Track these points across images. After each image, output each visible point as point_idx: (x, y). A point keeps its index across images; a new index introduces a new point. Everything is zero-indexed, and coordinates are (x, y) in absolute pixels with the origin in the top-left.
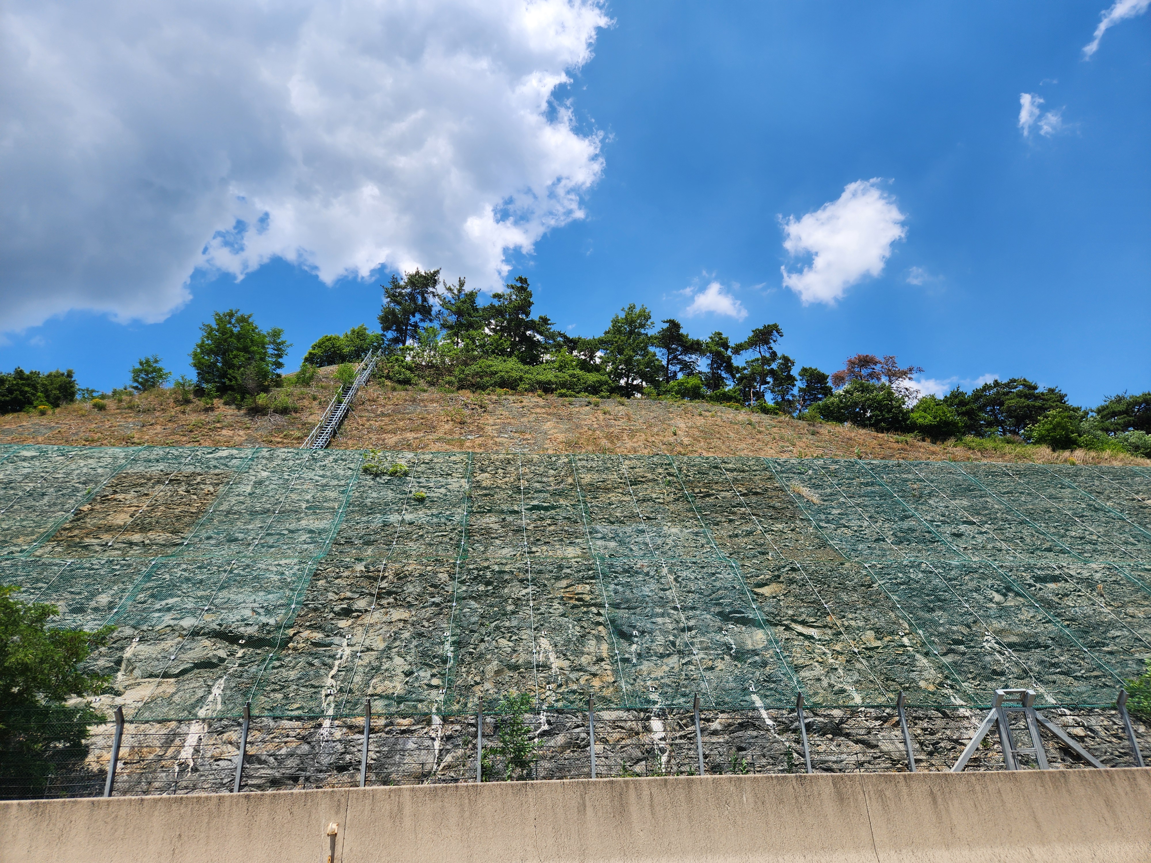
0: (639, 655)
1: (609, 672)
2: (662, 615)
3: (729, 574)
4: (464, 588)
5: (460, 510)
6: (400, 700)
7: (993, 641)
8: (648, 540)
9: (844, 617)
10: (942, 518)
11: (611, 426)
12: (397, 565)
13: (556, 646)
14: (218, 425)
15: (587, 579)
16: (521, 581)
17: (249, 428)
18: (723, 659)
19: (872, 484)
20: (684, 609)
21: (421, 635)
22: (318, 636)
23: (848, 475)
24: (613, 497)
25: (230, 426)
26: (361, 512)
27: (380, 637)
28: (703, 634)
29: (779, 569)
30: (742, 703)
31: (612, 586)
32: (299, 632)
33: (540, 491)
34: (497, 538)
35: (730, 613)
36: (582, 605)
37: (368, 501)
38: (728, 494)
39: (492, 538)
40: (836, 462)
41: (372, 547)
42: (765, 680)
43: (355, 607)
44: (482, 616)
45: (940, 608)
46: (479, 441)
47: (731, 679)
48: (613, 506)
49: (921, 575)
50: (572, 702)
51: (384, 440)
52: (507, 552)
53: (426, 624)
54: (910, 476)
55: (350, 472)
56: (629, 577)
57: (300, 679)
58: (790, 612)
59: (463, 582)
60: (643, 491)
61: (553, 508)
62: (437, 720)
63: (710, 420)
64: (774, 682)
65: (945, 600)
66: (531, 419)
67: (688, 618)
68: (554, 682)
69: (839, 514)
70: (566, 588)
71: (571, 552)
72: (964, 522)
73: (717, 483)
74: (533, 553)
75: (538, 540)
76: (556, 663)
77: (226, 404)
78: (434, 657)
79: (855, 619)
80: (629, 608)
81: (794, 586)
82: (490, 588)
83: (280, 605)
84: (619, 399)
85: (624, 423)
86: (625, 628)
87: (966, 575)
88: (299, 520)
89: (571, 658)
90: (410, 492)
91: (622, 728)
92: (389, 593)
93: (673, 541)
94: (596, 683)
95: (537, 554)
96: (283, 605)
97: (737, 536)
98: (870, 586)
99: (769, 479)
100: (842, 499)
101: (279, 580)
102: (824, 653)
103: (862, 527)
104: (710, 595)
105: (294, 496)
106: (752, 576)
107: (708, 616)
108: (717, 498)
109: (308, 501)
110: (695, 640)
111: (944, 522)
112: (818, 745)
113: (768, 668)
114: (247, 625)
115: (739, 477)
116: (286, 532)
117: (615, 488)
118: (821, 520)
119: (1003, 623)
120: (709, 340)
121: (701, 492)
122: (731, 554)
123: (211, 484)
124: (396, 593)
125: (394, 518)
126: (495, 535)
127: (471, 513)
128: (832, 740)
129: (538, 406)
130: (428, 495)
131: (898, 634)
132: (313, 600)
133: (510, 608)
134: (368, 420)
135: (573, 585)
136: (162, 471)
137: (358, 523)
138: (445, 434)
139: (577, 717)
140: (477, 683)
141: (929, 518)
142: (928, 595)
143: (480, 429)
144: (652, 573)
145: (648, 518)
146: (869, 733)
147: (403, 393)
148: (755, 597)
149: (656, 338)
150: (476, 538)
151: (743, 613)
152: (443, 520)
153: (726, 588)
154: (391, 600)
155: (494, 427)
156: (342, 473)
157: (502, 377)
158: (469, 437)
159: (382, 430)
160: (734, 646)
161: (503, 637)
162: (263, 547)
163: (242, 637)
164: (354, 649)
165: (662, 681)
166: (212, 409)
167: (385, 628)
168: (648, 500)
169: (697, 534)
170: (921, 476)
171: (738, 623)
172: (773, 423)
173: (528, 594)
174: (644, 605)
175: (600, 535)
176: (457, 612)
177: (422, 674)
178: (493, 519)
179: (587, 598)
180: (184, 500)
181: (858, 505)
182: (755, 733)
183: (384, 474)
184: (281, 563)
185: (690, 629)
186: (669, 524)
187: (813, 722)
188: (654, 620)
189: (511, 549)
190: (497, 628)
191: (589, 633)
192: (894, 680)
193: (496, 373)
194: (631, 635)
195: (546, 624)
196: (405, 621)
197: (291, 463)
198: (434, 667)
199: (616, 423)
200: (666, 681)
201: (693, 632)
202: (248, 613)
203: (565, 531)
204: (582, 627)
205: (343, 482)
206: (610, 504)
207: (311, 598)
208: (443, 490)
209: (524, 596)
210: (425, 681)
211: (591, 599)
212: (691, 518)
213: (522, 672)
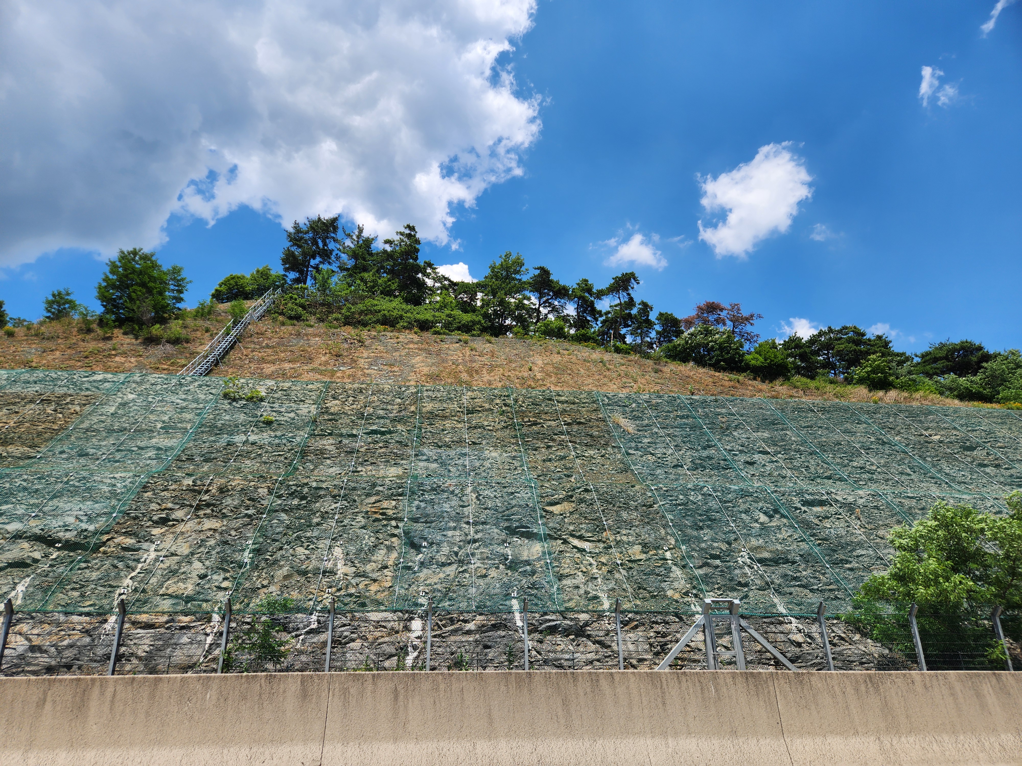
0: (422, 564)
1: (389, 578)
2: (455, 529)
3: (527, 493)
4: (279, 502)
5: (302, 433)
6: (189, 599)
7: (747, 557)
8: (467, 463)
9: (619, 533)
10: (740, 448)
11: (475, 361)
12: (223, 481)
13: (347, 554)
14: (113, 352)
15: (395, 496)
16: (334, 497)
17: (141, 356)
18: (497, 568)
19: (688, 417)
20: (475, 524)
21: (226, 543)
22: (129, 541)
23: (667, 408)
24: (448, 424)
25: (124, 354)
26: (210, 433)
27: (188, 544)
28: (486, 546)
29: (574, 490)
30: (500, 607)
31: (416, 503)
32: (112, 538)
33: (383, 418)
34: (329, 458)
35: (517, 527)
36: (383, 519)
37: (219, 423)
38: (553, 423)
39: (325, 458)
40: (661, 397)
41: (210, 464)
42: (529, 588)
43: (173, 516)
44: (288, 527)
45: (709, 527)
46: (349, 372)
47: (498, 585)
48: (445, 432)
49: (700, 497)
50: (346, 605)
51: (262, 369)
52: (334, 470)
53: (233, 533)
54: (724, 411)
55: (211, 397)
56: (435, 494)
57: (100, 579)
58: (571, 528)
59: (280, 497)
60: (475, 419)
61: (390, 432)
62: (216, 617)
63: (566, 359)
64: (537, 589)
65: (715, 520)
66: (403, 354)
67: (476, 532)
68: (335, 587)
69: (649, 443)
70: (374, 503)
71: (393, 471)
72: (760, 452)
73: (546, 413)
74: (358, 472)
75: (366, 461)
76: (342, 569)
77: (125, 333)
78: (232, 563)
79: (627, 535)
80: (426, 522)
81: (583, 505)
82: (304, 502)
83: (103, 514)
84: (488, 338)
85: (487, 359)
86: (416, 540)
87: (742, 498)
88: (150, 438)
89: (358, 565)
90: (261, 416)
91: (384, 627)
92: (208, 505)
93: (490, 463)
94: (374, 588)
95: (361, 473)
96: (105, 514)
97: (550, 460)
98: (651, 506)
99: (595, 410)
100: (656, 430)
101: (110, 491)
102: (591, 565)
103: (665, 454)
104: (504, 511)
105: (152, 417)
106: (547, 496)
107: (496, 530)
108: (543, 426)
109: (164, 422)
110: (477, 551)
111: (741, 452)
112: (558, 645)
113: (534, 577)
114: (67, 530)
115: (568, 409)
116: (136, 449)
117: (452, 416)
118: (630, 448)
119: (761, 541)
120: (575, 286)
121: (529, 421)
122: (539, 476)
123: (78, 404)
124: (214, 505)
125: (239, 439)
126: (328, 456)
127: (312, 435)
128: (573, 640)
129: (412, 342)
130: (277, 418)
131: (663, 549)
132: (136, 510)
133: (315, 520)
134: (252, 351)
135: (381, 501)
136: (37, 392)
137: (204, 442)
138: (320, 365)
139: (346, 617)
140: (264, 586)
141: (728, 448)
142: (701, 515)
143: (354, 361)
144: (457, 492)
145: (474, 443)
146: (607, 635)
147: (290, 328)
148: (544, 514)
149: (529, 283)
150: (309, 458)
151: (529, 528)
152: (284, 441)
153: (520, 506)
154: (208, 511)
155: (366, 360)
156: (203, 397)
157: (385, 315)
158: (341, 368)
159: (263, 360)
160: (510, 557)
161: (301, 546)
162: (109, 462)
163: (59, 541)
164: (159, 554)
165: (435, 586)
166: (110, 338)
167: (194, 536)
168: (480, 427)
169: (514, 458)
170: (734, 410)
171: (523, 537)
172: (622, 361)
173: (336, 508)
174: (441, 520)
175: (425, 457)
176: (266, 523)
177: (215, 577)
178: (331, 441)
179: (390, 512)
180: (50, 418)
181: (669, 435)
182: (503, 633)
183: (241, 399)
184: (116, 476)
185: (475, 541)
186: (491, 449)
187: (560, 625)
188: (445, 533)
189: (338, 468)
190: (299, 538)
191: (382, 543)
192: (645, 589)
193: (380, 311)
194: (421, 546)
195: (345, 535)
196: (215, 530)
197: (159, 387)
198: (229, 571)
199: (480, 358)
200: (439, 587)
201: (477, 544)
202: (71, 520)
203: (394, 453)
204: (377, 538)
205: (201, 406)
206: (443, 430)
207: (134, 507)
208: (292, 415)
209: (332, 510)
210: (217, 584)
211: (394, 514)
212: (513, 444)
213: (309, 577)
